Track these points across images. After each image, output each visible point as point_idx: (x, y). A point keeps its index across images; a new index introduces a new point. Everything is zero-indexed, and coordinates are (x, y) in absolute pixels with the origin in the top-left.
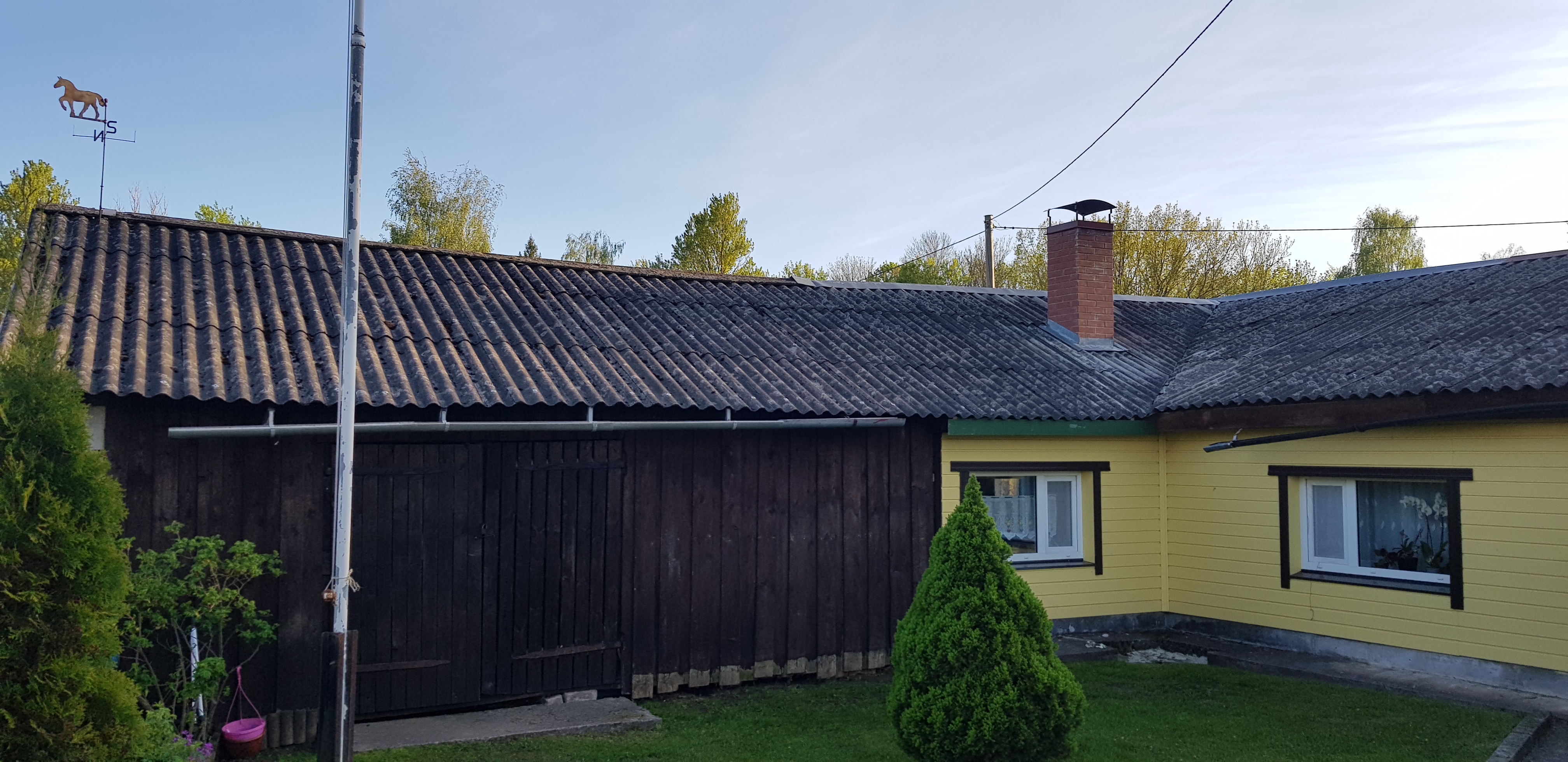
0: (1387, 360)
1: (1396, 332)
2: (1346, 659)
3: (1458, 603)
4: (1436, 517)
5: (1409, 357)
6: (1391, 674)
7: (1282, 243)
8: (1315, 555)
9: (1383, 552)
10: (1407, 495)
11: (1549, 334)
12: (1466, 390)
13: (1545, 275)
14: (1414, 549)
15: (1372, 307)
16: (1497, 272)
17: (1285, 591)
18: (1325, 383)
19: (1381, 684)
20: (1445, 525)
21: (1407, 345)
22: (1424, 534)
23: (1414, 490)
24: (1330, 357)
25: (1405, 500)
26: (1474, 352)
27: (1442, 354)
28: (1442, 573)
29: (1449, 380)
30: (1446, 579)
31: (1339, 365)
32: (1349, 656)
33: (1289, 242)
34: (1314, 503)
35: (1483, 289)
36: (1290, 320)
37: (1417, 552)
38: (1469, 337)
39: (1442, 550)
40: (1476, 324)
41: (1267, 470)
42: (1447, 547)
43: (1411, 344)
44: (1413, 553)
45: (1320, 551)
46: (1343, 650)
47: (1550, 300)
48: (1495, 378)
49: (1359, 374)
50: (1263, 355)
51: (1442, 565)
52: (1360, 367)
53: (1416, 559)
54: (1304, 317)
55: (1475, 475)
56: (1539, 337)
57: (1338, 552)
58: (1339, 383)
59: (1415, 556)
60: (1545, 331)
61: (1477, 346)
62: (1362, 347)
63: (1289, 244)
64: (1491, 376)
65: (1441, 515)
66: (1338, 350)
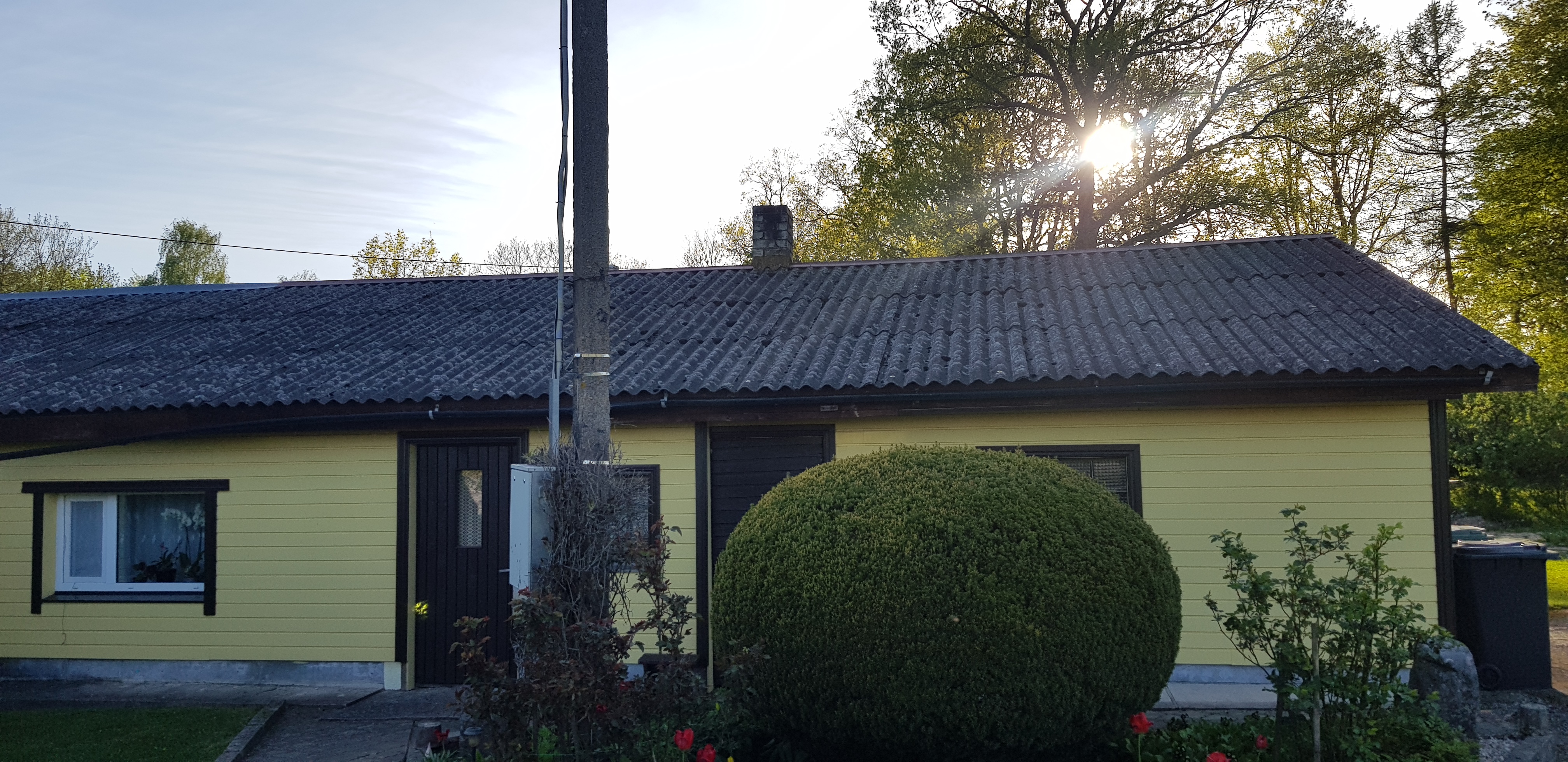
0: (155, 373)
1: (168, 344)
2: (98, 681)
3: (210, 610)
4: (195, 528)
5: (178, 371)
6: (144, 689)
7: (84, 243)
8: (71, 575)
9: (142, 566)
10: (169, 507)
11: (304, 355)
12: (224, 405)
13: (310, 301)
14: (173, 561)
15: (150, 318)
16: (270, 295)
17: (35, 618)
18: (89, 394)
19: (131, 700)
20: (203, 534)
21: (178, 359)
22: (183, 546)
23: (175, 502)
24: (98, 367)
25: (166, 513)
26: (237, 369)
27: (208, 369)
28: (198, 581)
29: (210, 394)
30: (200, 587)
31: (106, 377)
32: (102, 676)
33: (91, 243)
34: (72, 519)
35: (256, 309)
36: (63, 325)
37: (175, 563)
38: (234, 355)
39: (200, 558)
40: (244, 341)
41: (20, 487)
42: (203, 556)
43: (181, 359)
44: (172, 564)
45: (77, 570)
46: (95, 671)
47: (310, 324)
48: (253, 394)
49: (125, 386)
50: (25, 361)
51: (198, 573)
52: (126, 380)
53: (175, 570)
54: (78, 323)
55: (232, 485)
56: (295, 357)
57: (96, 570)
58: (104, 394)
59: (174, 567)
60: (301, 352)
61: (241, 363)
62: (133, 358)
63: (91, 245)
64: (249, 392)
65: (199, 526)
66: (108, 360)
